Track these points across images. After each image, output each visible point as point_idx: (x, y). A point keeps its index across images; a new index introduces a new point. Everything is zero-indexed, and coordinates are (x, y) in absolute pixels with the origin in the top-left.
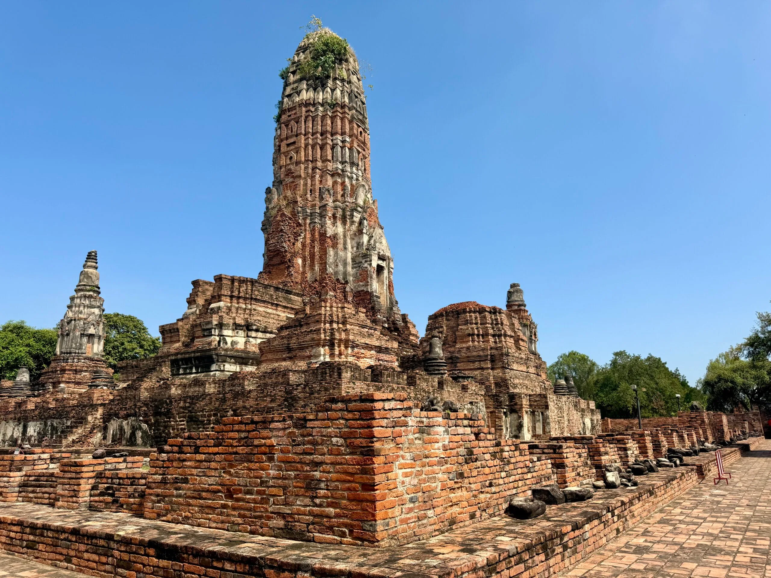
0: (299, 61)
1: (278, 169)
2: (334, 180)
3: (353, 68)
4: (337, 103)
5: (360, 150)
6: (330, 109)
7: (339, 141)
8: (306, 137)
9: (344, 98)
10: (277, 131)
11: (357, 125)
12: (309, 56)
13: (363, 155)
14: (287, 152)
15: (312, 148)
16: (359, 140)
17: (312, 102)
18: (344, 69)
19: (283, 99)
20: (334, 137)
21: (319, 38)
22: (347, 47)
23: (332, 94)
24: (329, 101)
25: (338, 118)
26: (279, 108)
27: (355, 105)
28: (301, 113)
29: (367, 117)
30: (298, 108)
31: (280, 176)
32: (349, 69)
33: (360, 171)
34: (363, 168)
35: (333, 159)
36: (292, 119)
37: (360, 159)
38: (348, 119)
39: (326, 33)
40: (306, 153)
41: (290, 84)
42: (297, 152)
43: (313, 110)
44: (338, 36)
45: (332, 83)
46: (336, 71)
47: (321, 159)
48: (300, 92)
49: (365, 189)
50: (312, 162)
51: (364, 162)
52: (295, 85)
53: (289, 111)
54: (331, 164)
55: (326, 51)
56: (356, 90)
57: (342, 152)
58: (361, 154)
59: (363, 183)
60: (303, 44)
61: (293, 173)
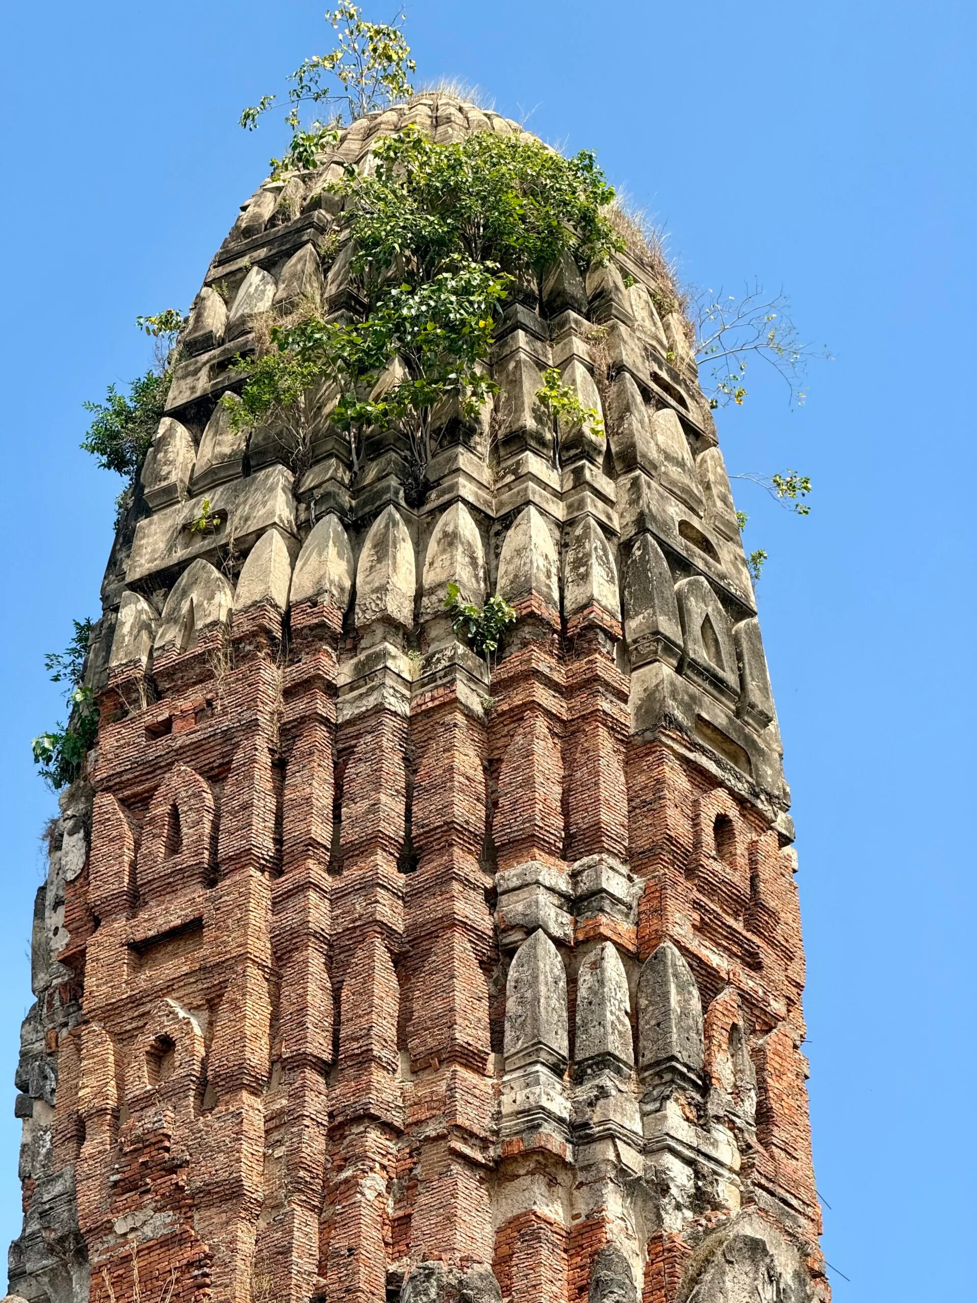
0: (236, 329)
1: (58, 1142)
2: (509, 1208)
3: (651, 354)
4: (532, 618)
5: (717, 960)
6: (472, 661)
7: (544, 898)
8: (287, 881)
9: (584, 578)
10: (56, 845)
11: (694, 769)
12: (312, 289)
13: (747, 1000)
14: (135, 1001)
15: (330, 964)
16: (709, 888)
17: (336, 623)
18: (580, 371)
19: (111, 606)
20: (510, 874)
21: (390, 156)
22: (603, 211)
23: (493, 549)
24: (468, 604)
25: (541, 725)
26: (81, 677)
27: (669, 627)
28: (252, 703)
29: (772, 705)
30: (222, 670)
31: (71, 1196)
32: (618, 369)
33: (722, 1133)
34: (749, 1107)
35: (497, 1044)
36: (180, 753)
37: (720, 1037)
38: (614, 728)
39: (437, 122)
40: (287, 1008)
41: (168, 497)
42: (212, 1004)
43: (342, 674)
44: (527, 138)
45: (486, 476)
46: (515, 383)
47: (402, 1044)
48: (244, 554)
49: (772, 1278)
50: (327, 1069)
51: (758, 1053)
52: (211, 501)
53: (157, 695)
54: (485, 1085)
55: (442, 244)
56: (675, 511)
57: (572, 981)
58: (727, 996)
59: (754, 1229)
60: (267, 209)
61: (173, 1169)
